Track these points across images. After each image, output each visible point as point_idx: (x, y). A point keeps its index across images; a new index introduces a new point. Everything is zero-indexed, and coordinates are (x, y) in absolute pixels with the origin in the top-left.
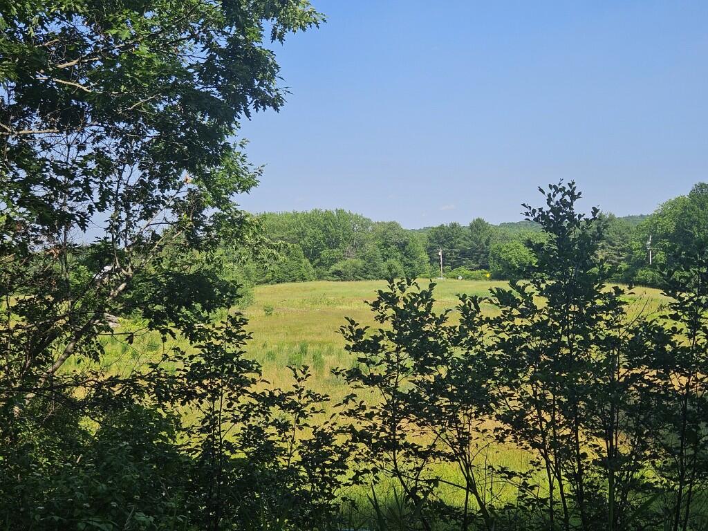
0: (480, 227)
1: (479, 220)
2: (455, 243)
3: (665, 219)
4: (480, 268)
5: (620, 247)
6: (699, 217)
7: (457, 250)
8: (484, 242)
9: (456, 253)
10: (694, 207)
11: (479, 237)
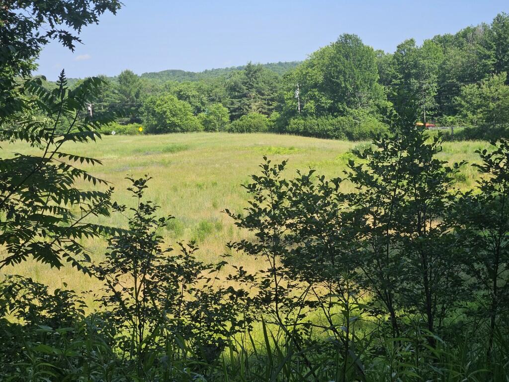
0: (129, 79)
1: (128, 73)
2: (104, 97)
3: (314, 70)
4: (132, 122)
5: (269, 97)
6: (344, 67)
7: (105, 104)
8: (133, 95)
9: (105, 107)
10: (340, 57)
11: (128, 90)
